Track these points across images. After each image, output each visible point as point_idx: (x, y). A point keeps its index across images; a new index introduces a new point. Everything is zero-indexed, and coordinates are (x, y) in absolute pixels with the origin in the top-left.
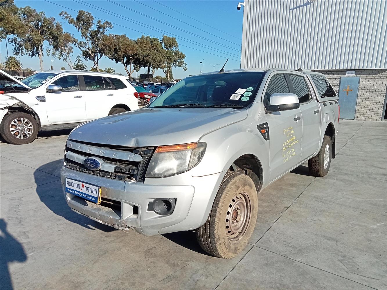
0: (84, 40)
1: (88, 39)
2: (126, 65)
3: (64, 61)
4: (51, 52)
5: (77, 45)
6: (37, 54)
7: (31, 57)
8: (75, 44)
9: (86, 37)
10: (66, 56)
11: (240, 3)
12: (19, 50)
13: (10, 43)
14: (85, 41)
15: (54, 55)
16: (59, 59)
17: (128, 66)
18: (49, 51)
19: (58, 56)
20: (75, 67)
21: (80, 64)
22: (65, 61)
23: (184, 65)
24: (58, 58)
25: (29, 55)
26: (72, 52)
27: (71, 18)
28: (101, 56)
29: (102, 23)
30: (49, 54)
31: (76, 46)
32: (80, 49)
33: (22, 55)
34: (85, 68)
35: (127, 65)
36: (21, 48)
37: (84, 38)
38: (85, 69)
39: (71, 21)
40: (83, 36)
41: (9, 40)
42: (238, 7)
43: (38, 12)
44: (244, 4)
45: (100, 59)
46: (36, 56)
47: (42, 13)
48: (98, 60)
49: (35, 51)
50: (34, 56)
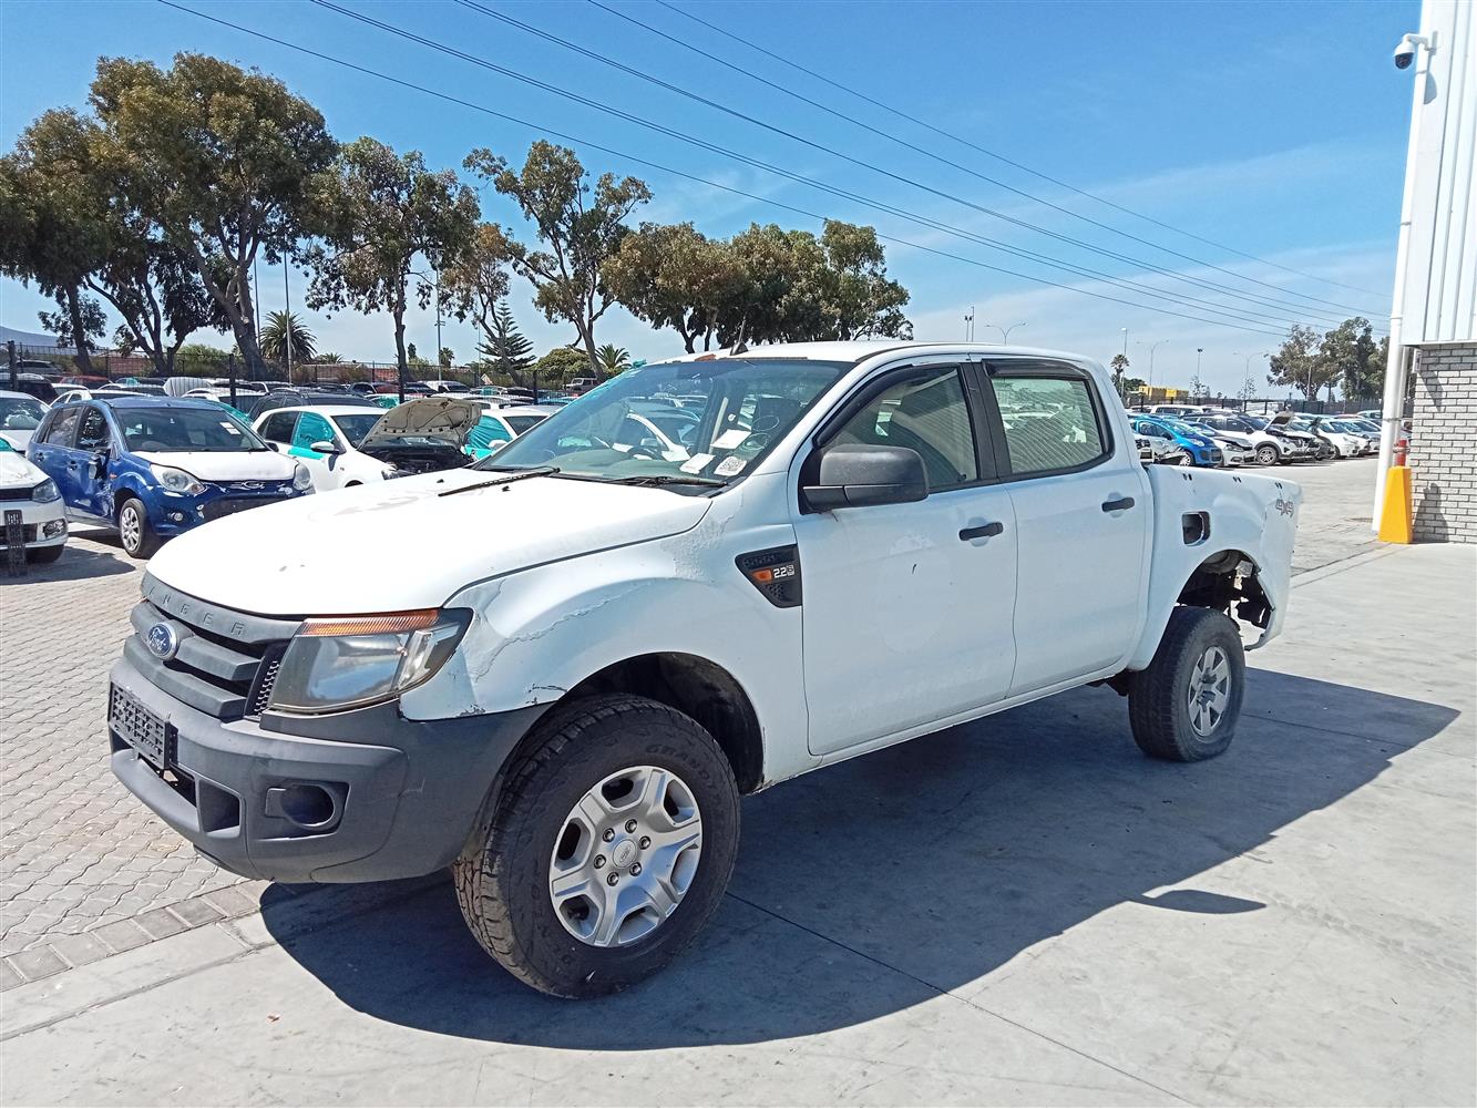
0: (547, 247)
1: (563, 244)
2: (689, 334)
4: (434, 294)
5: (521, 266)
6: (386, 303)
7: (362, 312)
8: (515, 266)
9: (555, 238)
10: (485, 307)
12: (329, 289)
13: (298, 267)
14: (551, 251)
15: (445, 305)
16: (461, 321)
17: (698, 337)
18: (426, 291)
19: (456, 309)
20: (492, 346)
21: (508, 335)
23: (902, 329)
24: (457, 314)
25: (358, 307)
26: (506, 293)
27: (505, 169)
28: (606, 304)
29: (616, 185)
30: (428, 303)
31: (517, 269)
32: (533, 279)
33: (337, 308)
34: (524, 349)
35: (694, 335)
36: (333, 284)
37: (547, 240)
38: (525, 352)
39: (506, 184)
40: (544, 232)
43: (400, 153)
45: (601, 313)
46: (379, 310)
47: (411, 158)
48: (593, 318)
49: (379, 292)
50: (374, 311)
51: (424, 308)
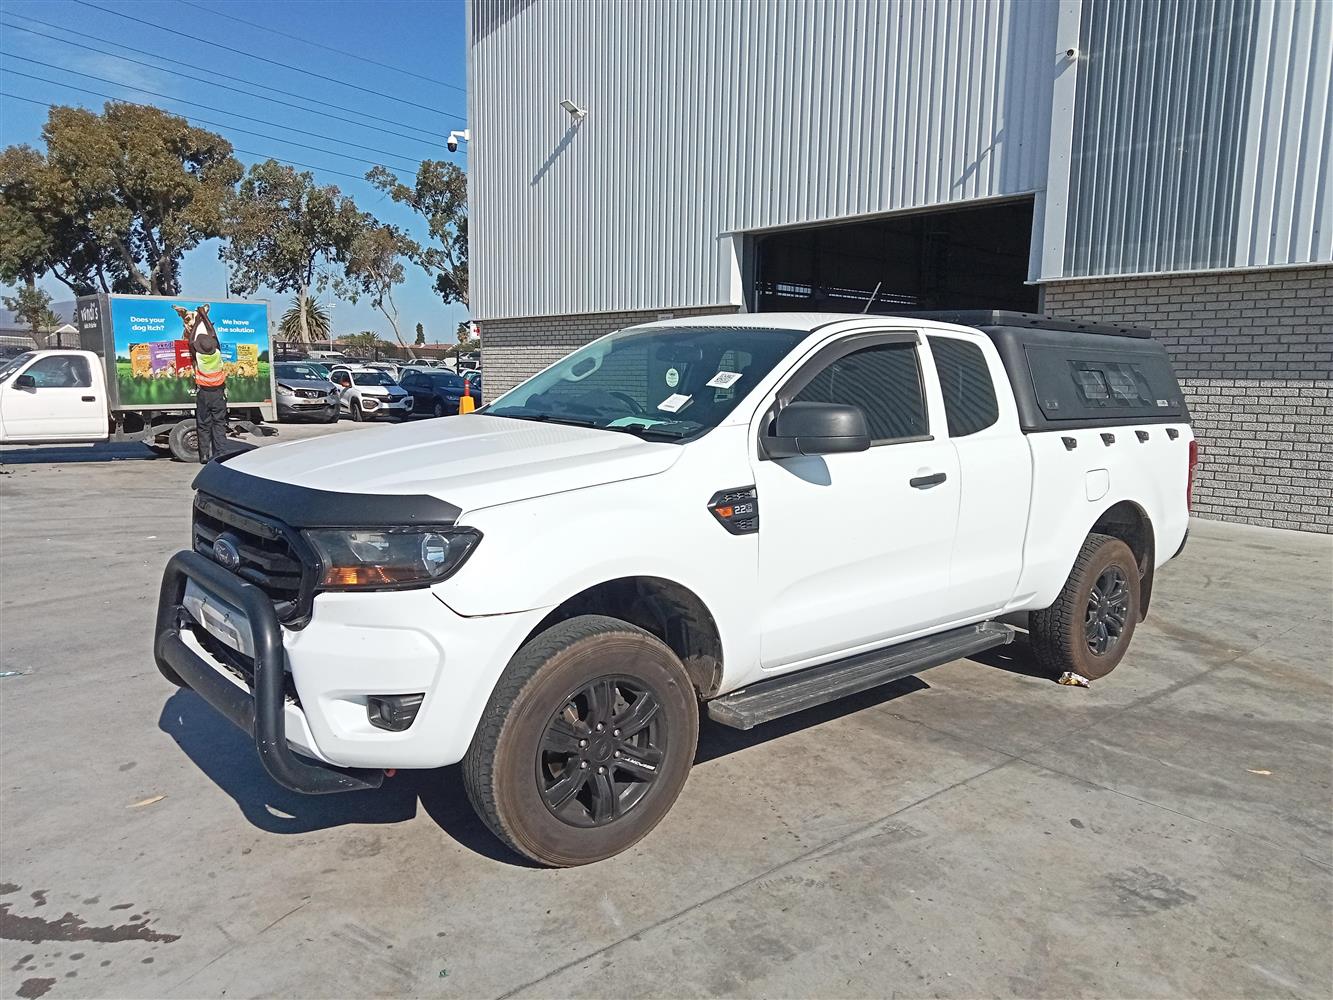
0: (437, 244)
3: (373, 306)
5: (417, 259)
8: (411, 257)
9: (444, 237)
11: (453, 133)
14: (441, 248)
15: (339, 290)
16: (354, 303)
18: (323, 279)
22: (378, 307)
26: (402, 281)
27: (399, 184)
30: (324, 288)
31: (413, 261)
32: (429, 271)
37: (437, 238)
39: (399, 194)
40: (433, 233)
41: (221, 251)
42: (449, 145)
43: (298, 171)
44: (466, 134)
47: (306, 176)
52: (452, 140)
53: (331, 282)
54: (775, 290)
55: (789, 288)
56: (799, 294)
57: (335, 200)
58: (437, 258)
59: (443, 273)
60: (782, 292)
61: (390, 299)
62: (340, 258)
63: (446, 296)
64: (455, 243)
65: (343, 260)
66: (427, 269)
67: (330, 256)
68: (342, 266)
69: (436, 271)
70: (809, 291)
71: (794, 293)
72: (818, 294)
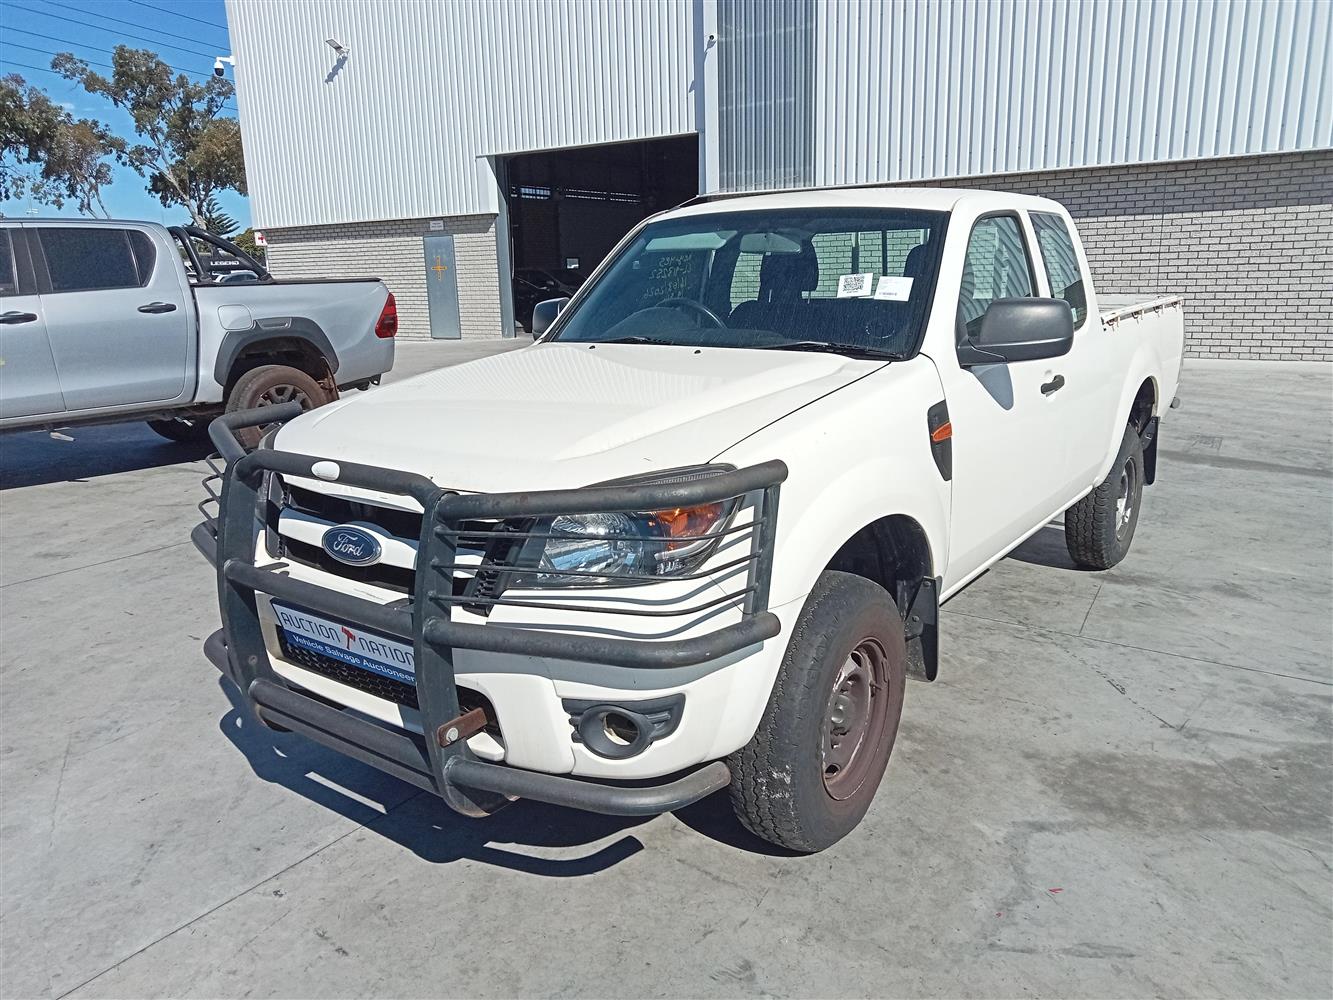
0: (146, 141)
3: (81, 210)
5: (125, 158)
8: (119, 157)
9: (154, 134)
14: (151, 144)
15: (40, 195)
16: (60, 208)
18: (19, 182)
22: (87, 212)
30: (22, 193)
31: (121, 161)
32: (140, 171)
37: (145, 134)
39: (92, 83)
40: (140, 129)
42: (216, 69)
44: (231, 60)
51: (20, 198)
52: (218, 65)
53: (28, 185)
54: (520, 194)
55: (531, 191)
56: (540, 196)
57: (21, 92)
58: (147, 156)
59: (157, 173)
60: (525, 194)
61: (100, 202)
62: (33, 157)
63: (164, 199)
64: (166, 139)
65: (38, 159)
66: (137, 168)
67: (22, 157)
68: (37, 168)
69: (148, 171)
70: (549, 193)
71: (536, 195)
72: (556, 195)
